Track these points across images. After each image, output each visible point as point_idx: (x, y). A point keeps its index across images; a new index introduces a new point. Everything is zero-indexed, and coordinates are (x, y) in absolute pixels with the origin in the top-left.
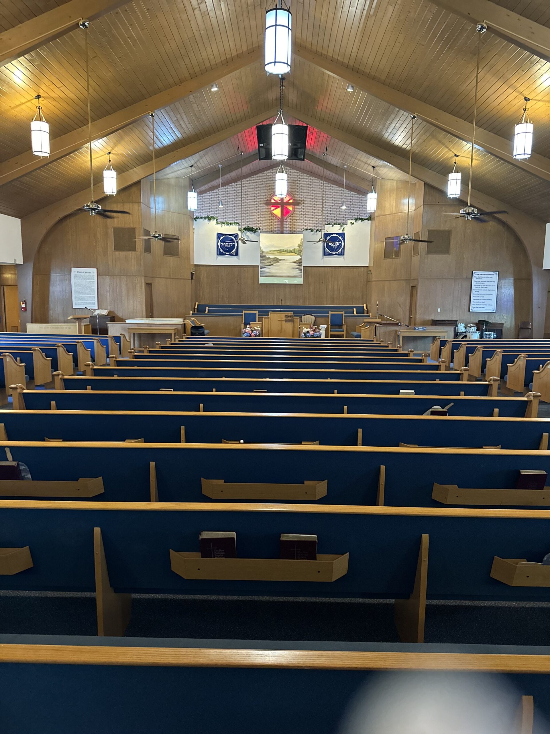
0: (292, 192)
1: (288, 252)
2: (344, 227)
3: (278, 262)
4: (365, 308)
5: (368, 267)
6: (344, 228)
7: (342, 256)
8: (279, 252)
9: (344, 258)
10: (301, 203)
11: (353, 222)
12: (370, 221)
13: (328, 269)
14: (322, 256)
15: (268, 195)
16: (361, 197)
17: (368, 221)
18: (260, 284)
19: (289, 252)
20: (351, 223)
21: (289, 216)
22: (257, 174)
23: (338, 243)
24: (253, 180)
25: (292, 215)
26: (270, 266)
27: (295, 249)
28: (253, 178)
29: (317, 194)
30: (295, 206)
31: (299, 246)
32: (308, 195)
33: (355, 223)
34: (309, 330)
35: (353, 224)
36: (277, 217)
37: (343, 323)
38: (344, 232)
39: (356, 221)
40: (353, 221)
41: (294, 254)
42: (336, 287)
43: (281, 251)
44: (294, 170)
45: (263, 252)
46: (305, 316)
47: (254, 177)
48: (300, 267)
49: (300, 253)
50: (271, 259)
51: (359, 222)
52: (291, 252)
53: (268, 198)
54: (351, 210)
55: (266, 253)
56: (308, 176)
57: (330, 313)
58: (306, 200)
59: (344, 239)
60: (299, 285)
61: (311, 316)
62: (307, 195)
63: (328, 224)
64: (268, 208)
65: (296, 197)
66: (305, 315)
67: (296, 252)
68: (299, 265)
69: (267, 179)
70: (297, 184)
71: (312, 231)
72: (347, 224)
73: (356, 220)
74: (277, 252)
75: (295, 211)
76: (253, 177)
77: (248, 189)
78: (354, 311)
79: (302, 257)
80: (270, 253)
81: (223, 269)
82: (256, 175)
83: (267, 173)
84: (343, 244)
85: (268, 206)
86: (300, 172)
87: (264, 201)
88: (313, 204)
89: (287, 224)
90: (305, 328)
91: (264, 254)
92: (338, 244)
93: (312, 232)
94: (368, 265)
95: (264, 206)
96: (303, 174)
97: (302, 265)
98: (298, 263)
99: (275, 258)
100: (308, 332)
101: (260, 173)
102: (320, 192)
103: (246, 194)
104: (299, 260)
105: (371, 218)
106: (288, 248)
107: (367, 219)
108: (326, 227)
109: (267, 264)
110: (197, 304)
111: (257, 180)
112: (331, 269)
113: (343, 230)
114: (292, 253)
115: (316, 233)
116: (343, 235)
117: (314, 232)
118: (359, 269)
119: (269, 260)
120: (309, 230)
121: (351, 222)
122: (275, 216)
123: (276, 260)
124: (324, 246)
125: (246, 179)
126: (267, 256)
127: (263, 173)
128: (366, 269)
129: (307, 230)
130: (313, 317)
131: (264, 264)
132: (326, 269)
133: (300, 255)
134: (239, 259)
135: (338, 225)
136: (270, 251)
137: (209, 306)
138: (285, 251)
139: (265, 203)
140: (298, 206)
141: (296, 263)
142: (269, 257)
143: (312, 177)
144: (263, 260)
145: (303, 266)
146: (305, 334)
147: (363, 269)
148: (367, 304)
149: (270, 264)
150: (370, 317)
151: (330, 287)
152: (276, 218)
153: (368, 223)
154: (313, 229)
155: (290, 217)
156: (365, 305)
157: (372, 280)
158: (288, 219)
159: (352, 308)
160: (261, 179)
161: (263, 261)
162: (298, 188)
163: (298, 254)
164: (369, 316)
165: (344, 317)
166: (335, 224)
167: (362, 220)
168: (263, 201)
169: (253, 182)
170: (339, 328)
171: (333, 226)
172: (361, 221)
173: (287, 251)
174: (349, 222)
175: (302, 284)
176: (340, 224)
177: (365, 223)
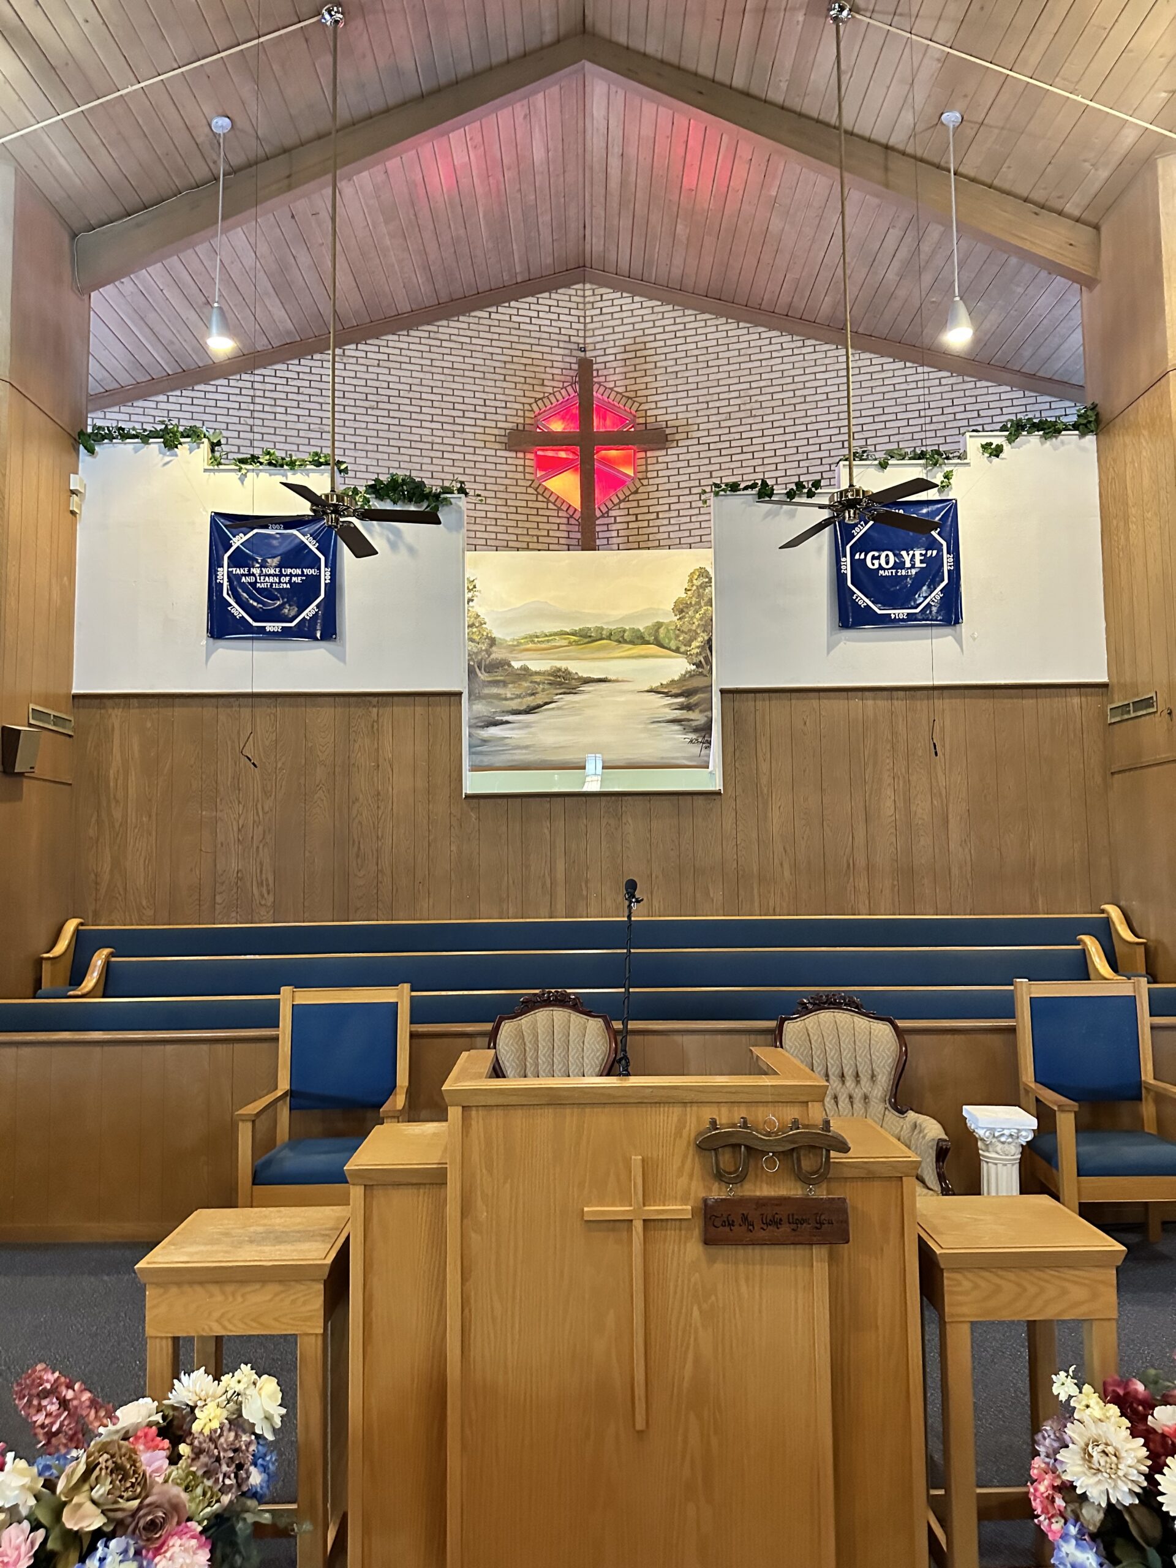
0: (632, 394)
1: (622, 641)
2: (947, 469)
3: (572, 691)
5: (1104, 686)
6: (947, 476)
7: (946, 629)
8: (577, 643)
9: (959, 641)
10: (677, 437)
11: (996, 442)
12: (1090, 440)
13: (870, 702)
14: (831, 633)
15: (520, 406)
17: (1083, 435)
18: (468, 797)
19: (632, 642)
20: (986, 447)
21: (621, 501)
22: (467, 310)
23: (918, 558)
24: (447, 337)
25: (636, 492)
26: (530, 710)
27: (659, 625)
28: (447, 328)
29: (751, 392)
30: (649, 454)
31: (681, 609)
32: (708, 398)
33: (1007, 447)
35: (997, 452)
36: (564, 507)
37: (1147, 1075)
38: (950, 495)
39: (1011, 440)
40: (999, 439)
41: (653, 649)
42: (922, 808)
43: (586, 638)
44: (636, 299)
45: (493, 641)
47: (452, 324)
49: (688, 643)
50: (537, 679)
51: (1032, 442)
52: (639, 639)
53: (521, 420)
55: (512, 648)
57: (1023, 989)
58: (699, 420)
59: (952, 535)
60: (700, 801)
62: (701, 399)
64: (521, 462)
65: (649, 413)
67: (666, 642)
68: (682, 707)
69: (516, 339)
70: (656, 358)
71: (765, 492)
72: (962, 457)
73: (1014, 430)
74: (565, 642)
75: (649, 475)
76: (445, 323)
77: (421, 375)
78: (1084, 954)
80: (530, 645)
81: (246, 712)
82: (462, 318)
83: (515, 312)
84: (947, 560)
85: (521, 455)
86: (665, 301)
87: (502, 432)
88: (731, 437)
89: (614, 534)
91: (498, 654)
92: (918, 564)
93: (766, 500)
95: (499, 453)
96: (680, 313)
98: (676, 696)
99: (559, 670)
101: (480, 309)
102: (762, 384)
103: (411, 395)
104: (683, 678)
105: (1098, 420)
106: (622, 619)
107: (1075, 427)
109: (514, 705)
110: (71, 926)
111: (467, 340)
112: (883, 704)
113: (944, 487)
114: (648, 643)
116: (943, 510)
117: (775, 498)
118: (1057, 703)
119: (526, 684)
120: (746, 488)
121: (984, 441)
122: (552, 499)
123: (560, 684)
124: (840, 578)
125: (412, 333)
126: (516, 665)
127: (494, 309)
128: (1093, 701)
129: (734, 487)
130: (882, 1030)
131: (496, 702)
132: (856, 704)
133: (685, 653)
134: (342, 658)
136: (532, 638)
137: (121, 942)
138: (609, 637)
139: (505, 440)
140: (664, 452)
141: (667, 694)
142: (525, 669)
143: (723, 320)
144: (496, 683)
145: (721, 700)
147: (1076, 700)
149: (530, 701)
151: (888, 807)
152: (559, 509)
153: (1084, 449)
154: (770, 482)
155: (622, 505)
156: (1114, 912)
158: (612, 513)
160: (482, 335)
161: (495, 690)
162: (656, 372)
163: (677, 650)
166: (891, 454)
167: (1049, 429)
168: (496, 432)
169: (444, 344)
171: (883, 465)
172: (1043, 439)
173: (620, 638)
174: (973, 444)
175: (718, 793)
176: (922, 455)
177: (1062, 449)
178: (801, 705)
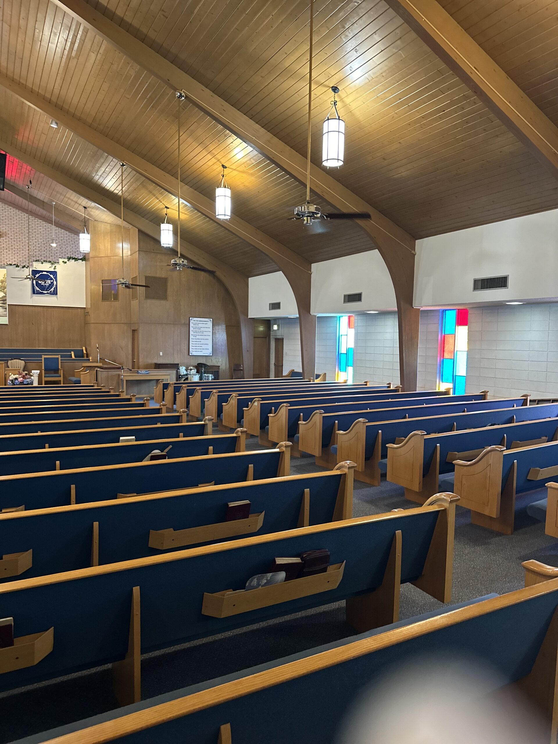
2: (55, 265)
4: (85, 352)
5: (85, 308)
6: (55, 267)
7: (55, 296)
9: (57, 298)
10: (3, 235)
12: (84, 262)
13: (39, 308)
14: (31, 295)
16: (73, 236)
17: (82, 261)
20: (63, 262)
29: (22, 228)
31: (2, 282)
34: (17, 376)
35: (66, 263)
37: (60, 367)
38: (56, 270)
39: (68, 261)
40: (66, 260)
42: (49, 329)
46: (12, 361)
48: (4, 305)
49: (4, 289)
51: (73, 261)
54: (62, 248)
56: (10, 207)
57: (43, 357)
59: (56, 278)
60: (3, 326)
61: (20, 361)
63: (35, 261)
66: (12, 359)
68: (2, 303)
71: (17, 266)
72: (58, 263)
73: (69, 259)
78: (71, 354)
79: (6, 294)
84: (55, 283)
90: (12, 375)
92: (49, 283)
93: (17, 268)
94: (85, 307)
96: (4, 205)
97: (6, 303)
98: (1, 301)
100: (16, 379)
104: (3, 297)
105: (85, 258)
107: (81, 259)
108: (35, 264)
112: (42, 309)
113: (54, 269)
115: (22, 269)
116: (54, 273)
117: (19, 268)
118: (75, 310)
120: (14, 265)
121: (63, 260)
124: (33, 284)
128: (83, 310)
129: (11, 265)
130: (23, 362)
132: (36, 309)
133: (3, 292)
135: (49, 262)
143: (15, 209)
145: (8, 305)
146: (12, 381)
147: (79, 310)
148: (87, 347)
150: (91, 361)
151: (42, 328)
153: (83, 264)
154: (18, 265)
156: (84, 348)
157: (91, 322)
159: (70, 351)
163: (1, 291)
164: (89, 360)
165: (60, 361)
166: (44, 261)
167: (76, 259)
170: (55, 374)
171: (42, 263)
172: (75, 261)
174: (61, 260)
175: (7, 324)
176: (50, 262)
177: (79, 263)
178: (25, 308)
